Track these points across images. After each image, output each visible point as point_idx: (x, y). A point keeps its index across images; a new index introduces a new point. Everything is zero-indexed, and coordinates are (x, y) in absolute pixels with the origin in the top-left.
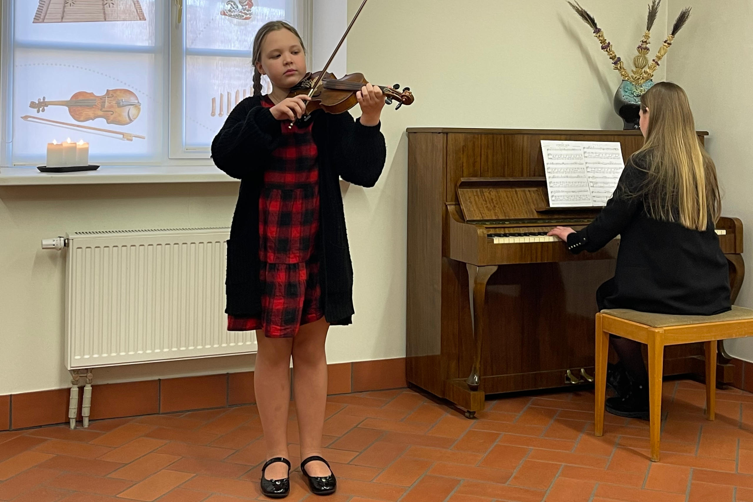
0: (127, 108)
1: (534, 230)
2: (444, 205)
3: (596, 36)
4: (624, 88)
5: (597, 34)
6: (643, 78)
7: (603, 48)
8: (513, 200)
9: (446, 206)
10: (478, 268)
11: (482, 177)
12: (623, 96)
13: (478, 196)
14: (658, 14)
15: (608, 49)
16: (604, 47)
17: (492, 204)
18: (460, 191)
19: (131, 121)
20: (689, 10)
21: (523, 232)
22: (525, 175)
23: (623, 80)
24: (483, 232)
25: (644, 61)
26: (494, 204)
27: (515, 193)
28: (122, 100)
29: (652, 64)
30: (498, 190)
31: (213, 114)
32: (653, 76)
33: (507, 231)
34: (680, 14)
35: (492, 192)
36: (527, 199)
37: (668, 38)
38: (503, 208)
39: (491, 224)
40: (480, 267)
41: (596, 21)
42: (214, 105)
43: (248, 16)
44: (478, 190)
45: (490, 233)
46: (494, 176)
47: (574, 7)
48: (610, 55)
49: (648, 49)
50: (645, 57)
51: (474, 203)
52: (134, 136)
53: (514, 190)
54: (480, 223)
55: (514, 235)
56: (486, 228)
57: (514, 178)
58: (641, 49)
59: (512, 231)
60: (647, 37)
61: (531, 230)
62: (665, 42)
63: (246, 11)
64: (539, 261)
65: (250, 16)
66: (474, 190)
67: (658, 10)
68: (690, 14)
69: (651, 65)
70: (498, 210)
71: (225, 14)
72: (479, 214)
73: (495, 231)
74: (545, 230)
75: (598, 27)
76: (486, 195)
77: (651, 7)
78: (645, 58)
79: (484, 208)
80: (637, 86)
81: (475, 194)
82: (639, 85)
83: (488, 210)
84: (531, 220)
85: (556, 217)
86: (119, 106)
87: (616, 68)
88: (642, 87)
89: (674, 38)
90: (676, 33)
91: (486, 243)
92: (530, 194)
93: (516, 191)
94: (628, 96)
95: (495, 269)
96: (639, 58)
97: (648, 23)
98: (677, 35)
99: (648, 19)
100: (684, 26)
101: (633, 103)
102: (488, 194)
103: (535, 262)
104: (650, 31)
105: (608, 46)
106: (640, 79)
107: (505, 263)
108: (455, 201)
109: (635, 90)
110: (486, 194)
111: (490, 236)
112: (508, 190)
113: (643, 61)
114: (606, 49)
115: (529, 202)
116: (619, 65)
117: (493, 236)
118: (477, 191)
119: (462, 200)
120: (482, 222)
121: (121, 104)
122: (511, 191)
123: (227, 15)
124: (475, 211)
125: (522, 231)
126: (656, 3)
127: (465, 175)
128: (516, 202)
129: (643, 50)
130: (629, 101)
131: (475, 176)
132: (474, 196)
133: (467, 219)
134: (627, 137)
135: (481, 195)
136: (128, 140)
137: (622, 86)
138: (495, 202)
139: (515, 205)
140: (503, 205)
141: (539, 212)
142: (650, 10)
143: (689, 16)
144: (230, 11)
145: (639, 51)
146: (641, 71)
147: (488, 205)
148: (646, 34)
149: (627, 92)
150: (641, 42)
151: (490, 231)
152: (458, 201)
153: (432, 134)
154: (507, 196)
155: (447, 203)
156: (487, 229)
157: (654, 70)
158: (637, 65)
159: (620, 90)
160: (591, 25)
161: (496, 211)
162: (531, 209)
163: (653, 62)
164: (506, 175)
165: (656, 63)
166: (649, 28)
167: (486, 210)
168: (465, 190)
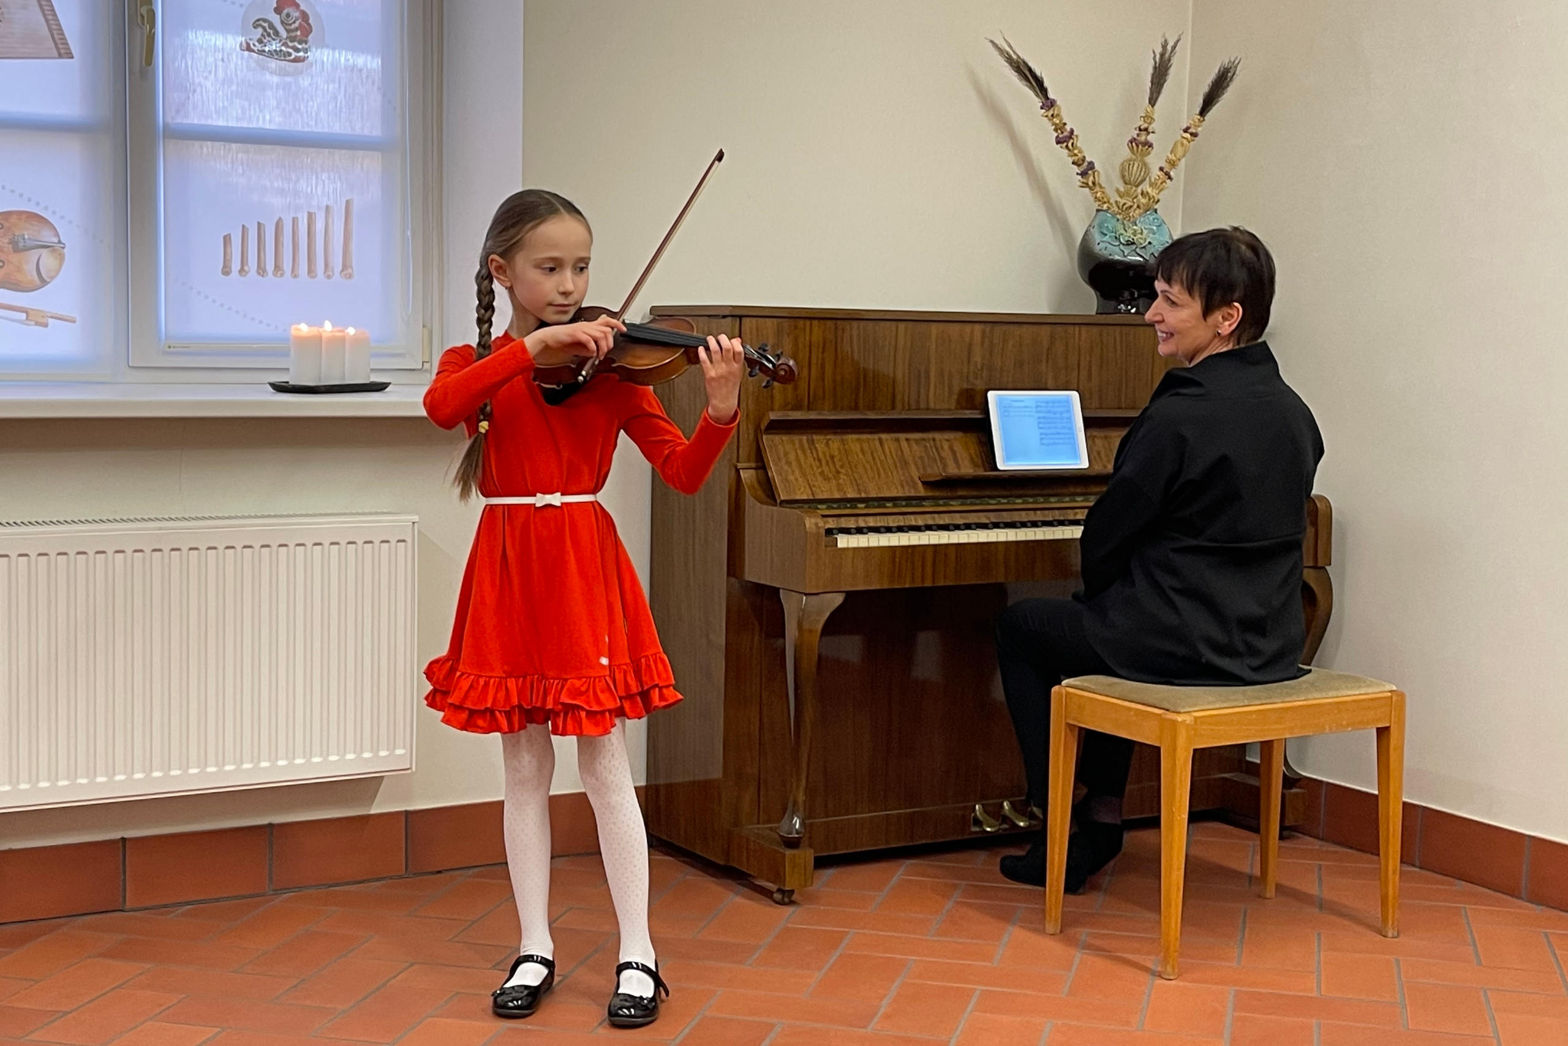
0: (35, 254)
1: (917, 520)
2: (733, 470)
3: (1047, 116)
4: (1101, 226)
5: (1047, 111)
6: (1138, 207)
7: (1058, 142)
8: (874, 458)
9: (738, 471)
10: (804, 598)
11: (812, 410)
12: (1099, 244)
13: (804, 451)
14: (1172, 72)
15: (1070, 145)
16: (1062, 140)
17: (832, 467)
18: (766, 439)
19: (44, 282)
20: (1237, 62)
21: (895, 525)
22: (899, 405)
23: (1098, 211)
24: (816, 524)
25: (1141, 170)
26: (838, 467)
27: (877, 444)
28: (24, 235)
29: (1159, 176)
30: (845, 438)
31: (226, 271)
32: (1158, 201)
33: (862, 523)
34: (1217, 71)
35: (833, 442)
36: (904, 457)
37: (1192, 122)
38: (854, 476)
39: (828, 508)
40: (808, 596)
41: (1046, 84)
42: (229, 251)
43: (301, 54)
44: (804, 438)
45: (827, 526)
46: (835, 408)
47: (1001, 51)
48: (1072, 156)
49: (1151, 146)
50: (1143, 161)
51: (794, 464)
52: (52, 317)
53: (876, 436)
54: (806, 506)
55: (876, 530)
56: (824, 516)
57: (877, 414)
58: (1136, 144)
59: (872, 522)
60: (1150, 119)
61: (911, 520)
62: (1186, 131)
63: (296, 44)
64: (928, 584)
65: (306, 55)
66: (796, 438)
67: (1172, 62)
68: (1237, 72)
69: (1155, 179)
70: (844, 480)
71: (249, 49)
72: (805, 487)
73: (837, 523)
75: (1051, 95)
76: (819, 449)
77: (1158, 56)
78: (1145, 164)
79: (815, 474)
80: (1125, 222)
81: (797, 445)
82: (1129, 220)
83: (825, 479)
84: (909, 500)
85: (960, 493)
86: (17, 250)
87: (1086, 185)
88: (1136, 225)
89: (1204, 123)
90: (1208, 111)
91: (823, 547)
92: (910, 446)
93: (880, 440)
94: (1109, 243)
95: (839, 599)
96: (1132, 163)
97: (1151, 89)
98: (1209, 116)
99: (1152, 82)
100: (1224, 96)
101: (1119, 258)
102: (823, 446)
103: (920, 585)
104: (1155, 107)
105: (1070, 137)
106: (1132, 209)
107: (861, 587)
108: (757, 462)
109: (1123, 232)
110: (821, 447)
111: (829, 532)
112: (864, 437)
113: (1139, 170)
114: (1065, 144)
115: (906, 463)
116: (1091, 178)
117: (835, 531)
118: (801, 441)
119: (769, 457)
120: (812, 503)
121: (21, 244)
122: (869, 441)
123: (253, 51)
124: (796, 479)
125: (892, 522)
126: (1169, 48)
127: (777, 405)
128: (881, 462)
129: (1140, 146)
130: (1110, 255)
131: (797, 407)
132: (796, 450)
133: (782, 498)
134: (1103, 329)
135: (810, 449)
136: (37, 324)
137: (1096, 223)
138: (838, 464)
139: (878, 469)
140: (854, 469)
141: (925, 483)
142: (1156, 63)
143: (1235, 77)
144: (260, 41)
145: (1132, 149)
146: (1135, 191)
147: (825, 468)
148: (1148, 112)
149: (1106, 235)
150: (1136, 129)
151: (828, 522)
152: (763, 462)
153: (707, 318)
154: (862, 450)
155: (739, 465)
156: (825, 519)
157: (1162, 190)
158: (1127, 178)
159: (1092, 230)
160: (1035, 92)
161: (841, 481)
162: (912, 478)
163: (1160, 173)
164: (861, 407)
165: (1168, 175)
166: (1152, 102)
167: (820, 478)
168: (777, 438)
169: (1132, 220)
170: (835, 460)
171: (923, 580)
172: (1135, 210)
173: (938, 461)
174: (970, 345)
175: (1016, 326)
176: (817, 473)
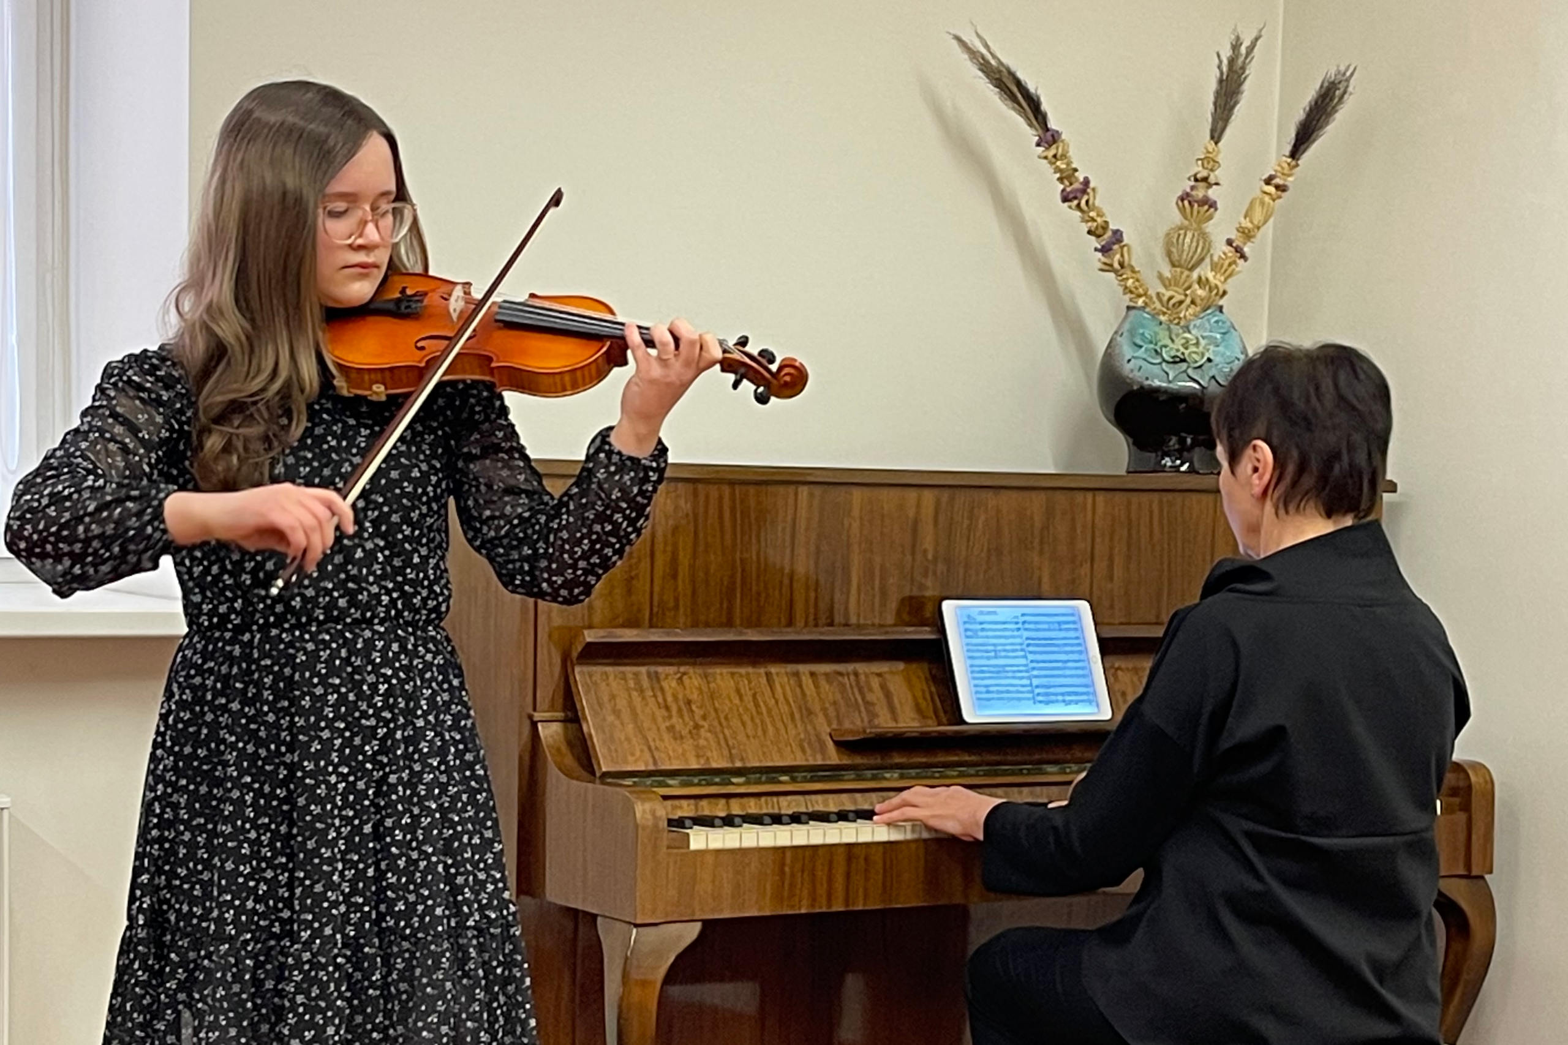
1: (826, 804)
2: (527, 723)
3: (1046, 158)
4: (1132, 332)
5: (1047, 149)
6: (1193, 302)
7: (1065, 199)
8: (757, 706)
9: (534, 725)
10: (635, 930)
11: (657, 627)
12: (1129, 361)
13: (641, 691)
14: (1246, 86)
15: (1083, 203)
16: (1071, 196)
17: (687, 719)
18: (580, 674)
20: (1348, 74)
21: (790, 812)
22: (800, 620)
23: (1129, 308)
24: (653, 813)
25: (1198, 243)
26: (697, 718)
27: (764, 680)
29: (1225, 254)
30: (710, 671)
32: (1225, 293)
33: (735, 808)
34: (1318, 86)
35: (690, 678)
36: (806, 703)
37: (1279, 169)
38: (723, 733)
39: (684, 784)
40: (640, 929)
41: (1045, 106)
44: (643, 670)
45: (676, 815)
46: (695, 624)
47: (971, 53)
48: (1087, 221)
49: (1213, 205)
50: (1201, 229)
51: (626, 715)
53: (762, 671)
54: (646, 781)
55: (757, 820)
56: (665, 798)
57: (762, 634)
58: (1190, 203)
59: (753, 807)
60: (1212, 163)
61: (817, 802)
62: (1268, 181)
64: (838, 907)
66: (629, 672)
67: (1247, 72)
68: (1350, 89)
69: (1220, 258)
70: (706, 739)
72: (642, 751)
73: (697, 809)
74: (863, 803)
75: (1053, 124)
76: (668, 688)
77: (1225, 62)
78: (1204, 236)
79: (658, 729)
80: (1172, 326)
81: (632, 684)
82: (1178, 324)
83: (675, 739)
84: (816, 772)
85: (898, 759)
87: (1108, 267)
88: (1189, 332)
89: (1299, 168)
90: (1304, 151)
91: (666, 848)
92: (817, 686)
93: (768, 675)
94: (1145, 360)
95: (693, 931)
96: (1182, 232)
97: (1214, 115)
98: (1307, 158)
99: (1215, 104)
100: (1329, 128)
101: (1160, 384)
102: (674, 684)
103: (824, 910)
104: (1220, 144)
105: (1084, 192)
106: (1184, 306)
108: (565, 709)
109: (1168, 342)
110: (670, 685)
111: (678, 823)
112: (742, 671)
113: (1194, 244)
114: (1076, 202)
115: (810, 712)
116: (1118, 256)
117: (688, 823)
118: (636, 675)
119: (585, 703)
120: (652, 777)
122: (751, 676)
124: (628, 739)
125: (787, 806)
126: (1243, 50)
127: (598, 620)
128: (769, 711)
129: (1196, 205)
130: (1147, 379)
131: (632, 623)
132: (628, 689)
133: (604, 769)
134: (1135, 498)
135: (653, 690)
137: (1127, 326)
138: (698, 713)
139: (762, 722)
140: (724, 723)
141: (840, 745)
142: (1222, 73)
143: (1346, 96)
145: (1182, 210)
146: (1188, 276)
147: (676, 719)
148: (1208, 152)
149: (1141, 347)
150: (1189, 179)
151: (681, 807)
152: (575, 710)
154: (738, 691)
155: (537, 716)
156: (669, 803)
157: (1230, 275)
158: (1175, 257)
159: (1119, 339)
160: (1027, 119)
161: (702, 742)
162: (818, 736)
163: (1227, 249)
164: (738, 622)
165: (1238, 250)
166: (1216, 135)
167: (666, 736)
168: (598, 670)
169: (1182, 323)
170: (694, 707)
171: (829, 901)
172: (1189, 306)
173: (862, 709)
174: (916, 522)
175: (990, 494)
176: (663, 727)
